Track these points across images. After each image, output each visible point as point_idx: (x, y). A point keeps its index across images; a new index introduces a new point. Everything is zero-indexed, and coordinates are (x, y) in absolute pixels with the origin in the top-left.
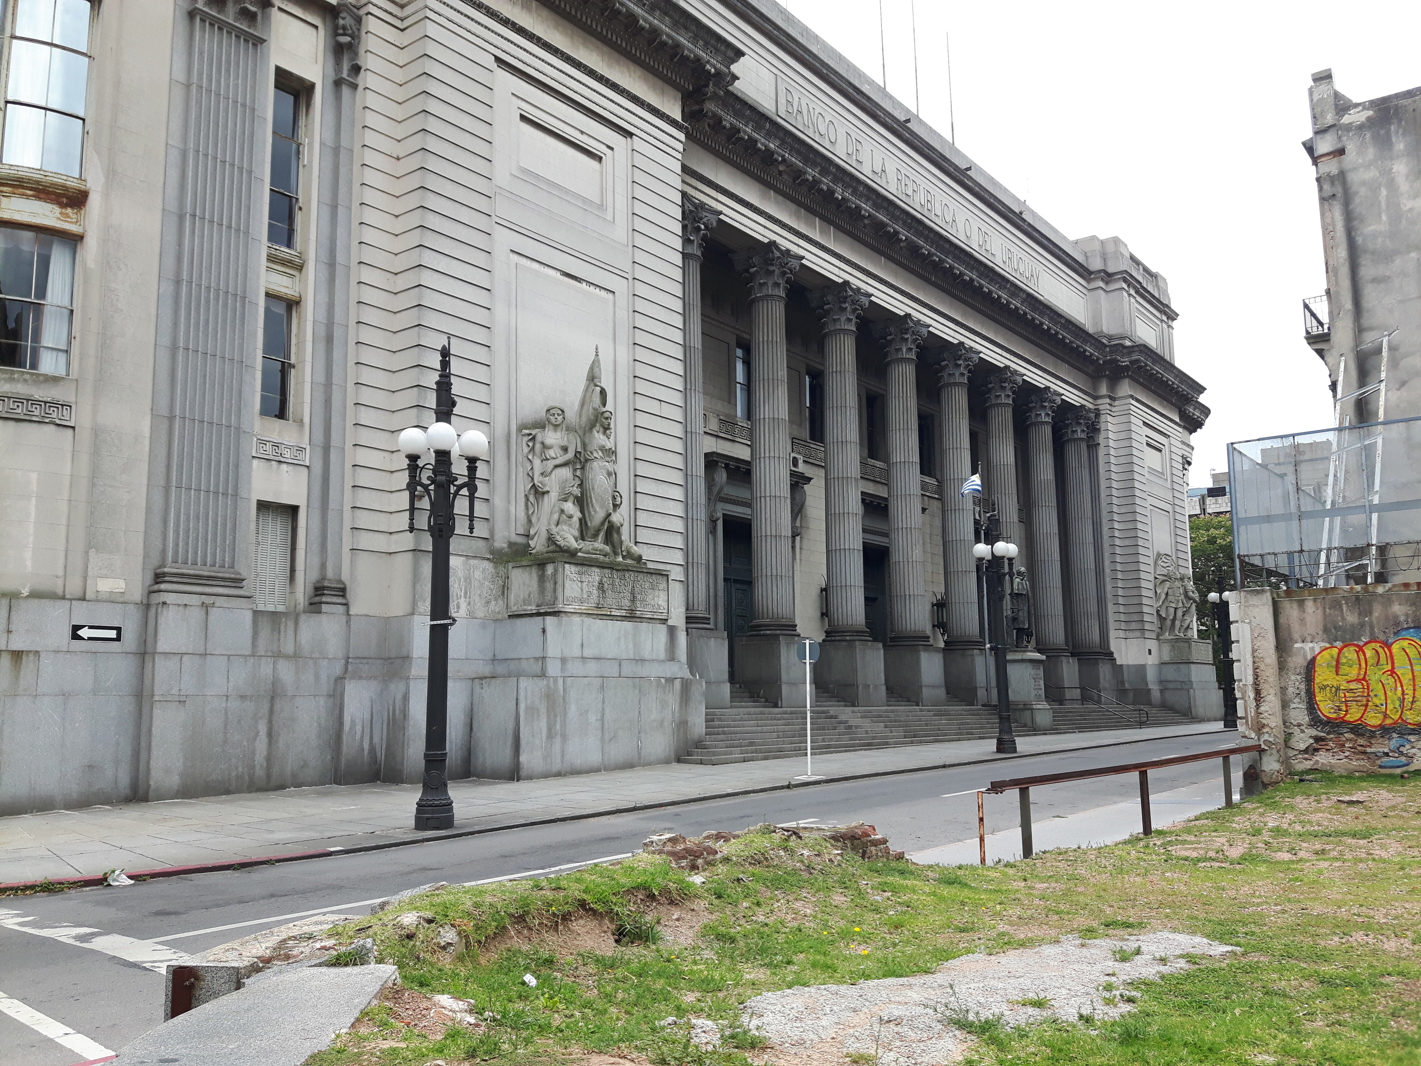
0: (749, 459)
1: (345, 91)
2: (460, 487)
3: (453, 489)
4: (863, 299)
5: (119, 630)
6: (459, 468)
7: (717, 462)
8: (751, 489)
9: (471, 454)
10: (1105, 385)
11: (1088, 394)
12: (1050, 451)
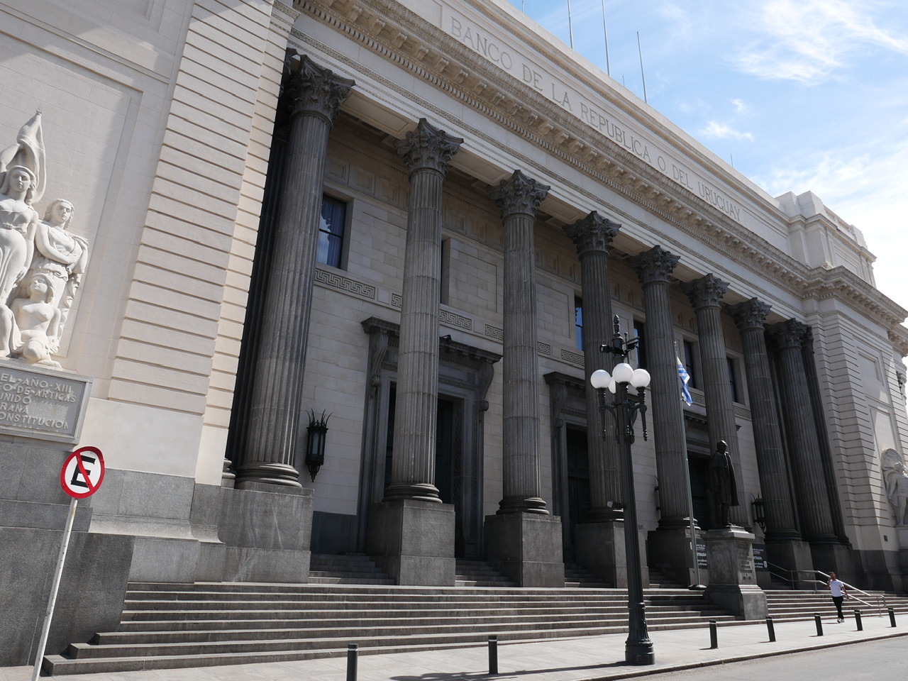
4: (540, 190)
10: (812, 304)
11: (798, 312)
12: (764, 353)
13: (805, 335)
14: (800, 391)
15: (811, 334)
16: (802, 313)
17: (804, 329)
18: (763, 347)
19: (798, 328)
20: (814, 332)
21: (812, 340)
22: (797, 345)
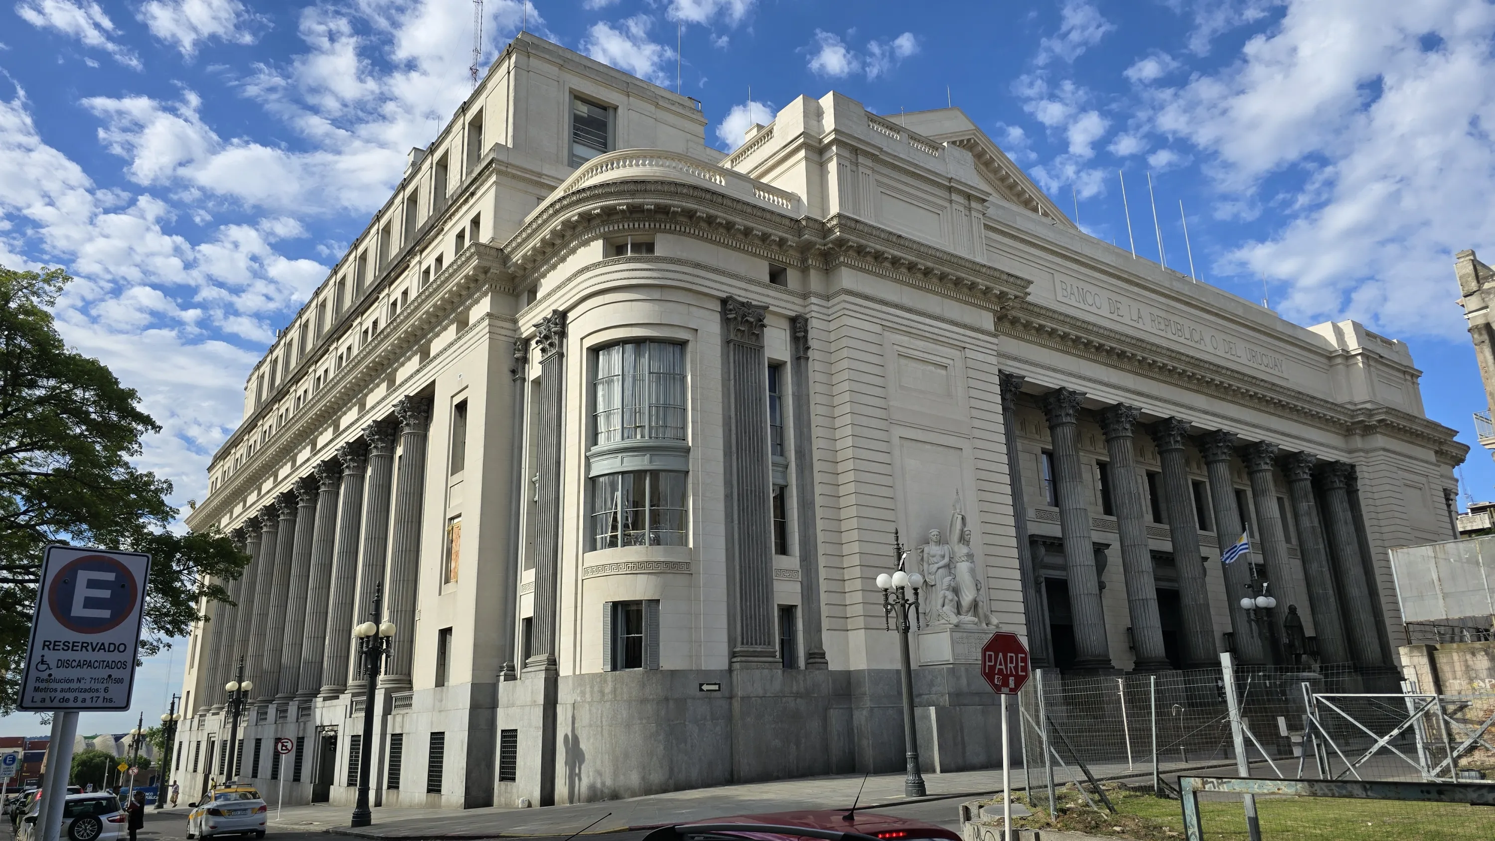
0: (1061, 536)
1: (802, 361)
2: (910, 605)
3: (907, 606)
4: (1135, 412)
5: (719, 684)
6: (910, 596)
7: (1037, 541)
8: (1065, 557)
9: (916, 586)
10: (1358, 442)
11: (1342, 450)
12: (1312, 503)
13: (1349, 474)
14: (1344, 531)
15: (1355, 472)
16: (1346, 452)
17: (1349, 468)
18: (1311, 496)
19: (1343, 468)
20: (1358, 469)
21: (1356, 479)
22: (1341, 485)
